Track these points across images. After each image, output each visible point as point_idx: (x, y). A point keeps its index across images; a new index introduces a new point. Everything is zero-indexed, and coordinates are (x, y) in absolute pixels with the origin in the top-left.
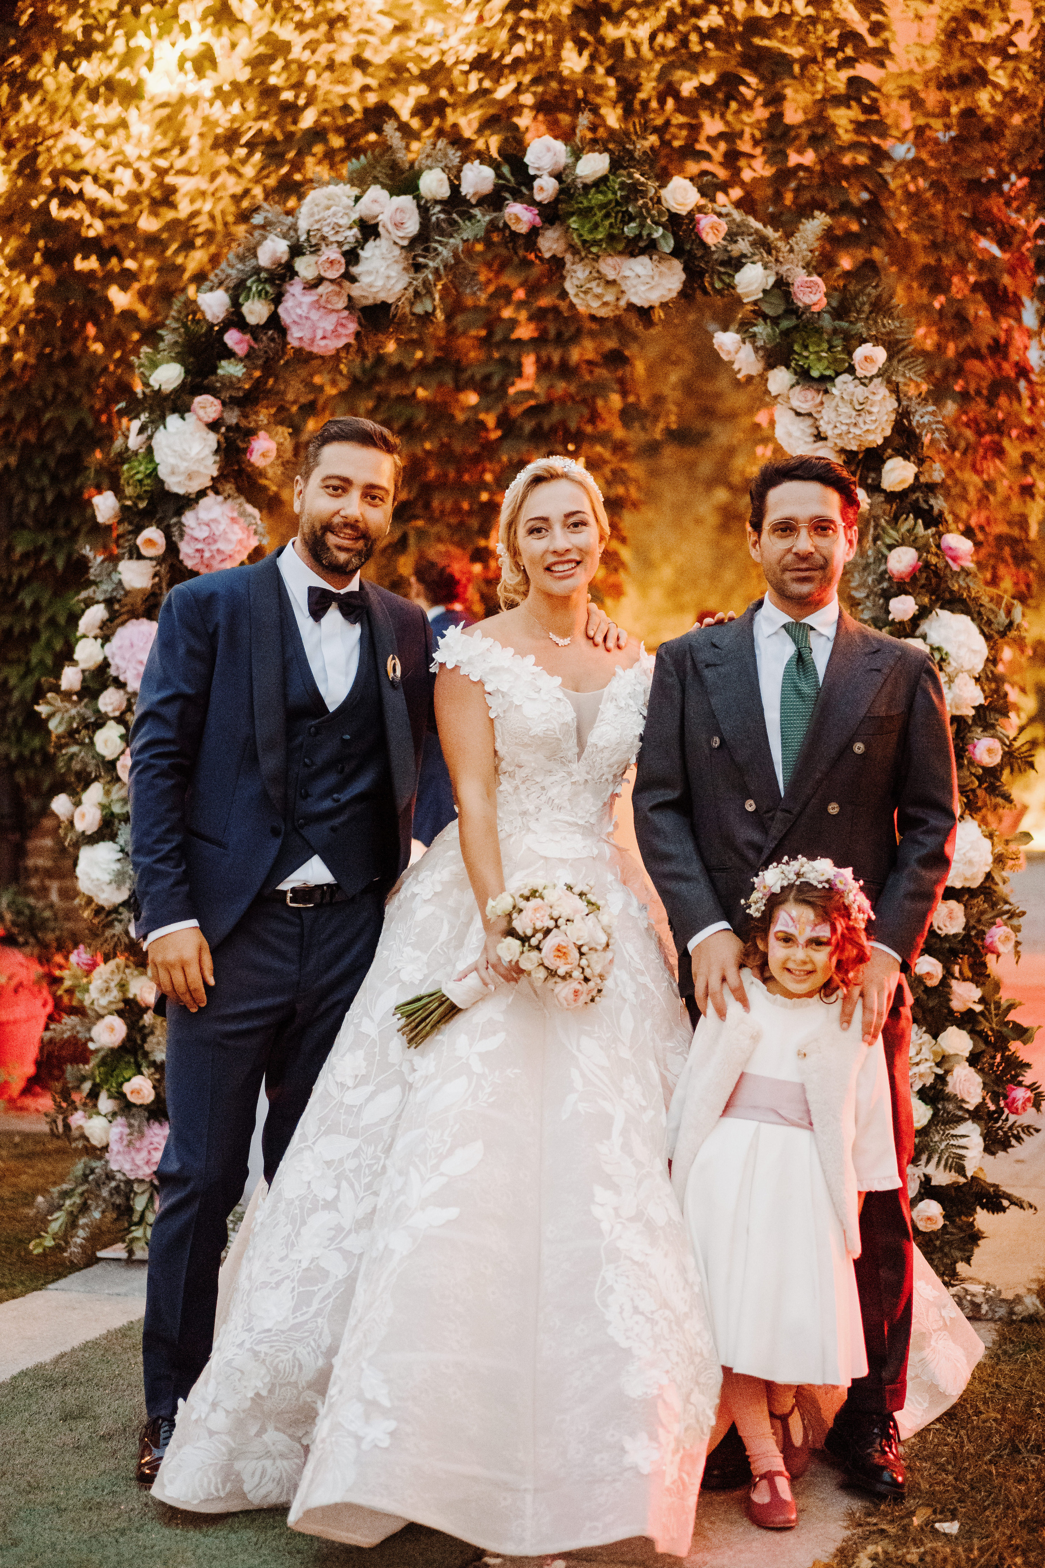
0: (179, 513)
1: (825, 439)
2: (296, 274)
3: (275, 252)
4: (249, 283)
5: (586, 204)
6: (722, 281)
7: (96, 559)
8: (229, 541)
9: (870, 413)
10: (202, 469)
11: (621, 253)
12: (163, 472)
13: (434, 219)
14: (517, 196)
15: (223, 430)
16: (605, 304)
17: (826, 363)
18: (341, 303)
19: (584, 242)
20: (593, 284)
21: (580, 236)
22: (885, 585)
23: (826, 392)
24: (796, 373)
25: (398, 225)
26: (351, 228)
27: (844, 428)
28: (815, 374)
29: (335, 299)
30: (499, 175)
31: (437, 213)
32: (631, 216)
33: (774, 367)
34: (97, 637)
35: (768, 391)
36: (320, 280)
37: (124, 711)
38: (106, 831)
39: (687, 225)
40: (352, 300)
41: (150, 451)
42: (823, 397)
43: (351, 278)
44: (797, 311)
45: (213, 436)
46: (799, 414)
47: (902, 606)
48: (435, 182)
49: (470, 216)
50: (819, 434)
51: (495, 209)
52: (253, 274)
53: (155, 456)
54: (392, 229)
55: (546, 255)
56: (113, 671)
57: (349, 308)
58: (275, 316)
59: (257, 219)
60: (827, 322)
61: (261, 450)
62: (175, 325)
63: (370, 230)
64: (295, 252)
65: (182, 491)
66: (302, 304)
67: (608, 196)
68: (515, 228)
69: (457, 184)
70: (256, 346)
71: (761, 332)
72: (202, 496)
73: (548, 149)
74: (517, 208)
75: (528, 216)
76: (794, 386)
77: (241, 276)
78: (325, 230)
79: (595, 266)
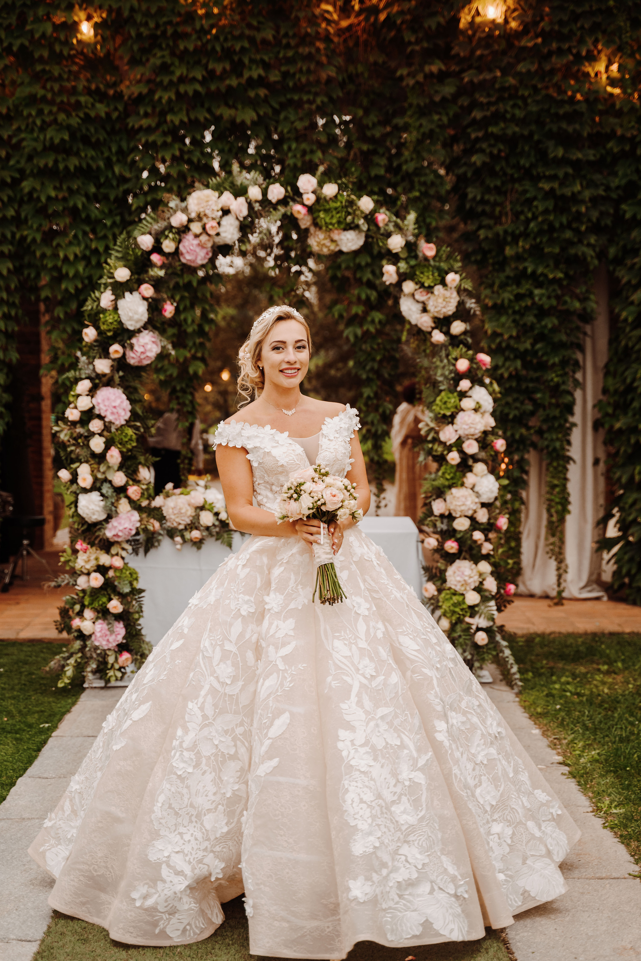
0: (130, 338)
1: (427, 312)
2: (189, 230)
3: (181, 220)
4: (166, 233)
5: (328, 207)
6: (382, 242)
7: (83, 358)
8: (151, 351)
10: (142, 319)
11: (342, 229)
12: (124, 319)
13: (256, 209)
14: (294, 201)
15: (151, 300)
16: (330, 250)
17: (431, 280)
18: (210, 245)
19: (326, 223)
20: (325, 242)
21: (325, 220)
22: (453, 375)
23: (433, 292)
24: (416, 283)
25: (241, 211)
26: (218, 211)
27: (439, 309)
28: (426, 285)
29: (207, 243)
30: (287, 191)
31: (257, 207)
32: (349, 214)
33: (405, 280)
34: (87, 395)
35: (402, 290)
36: (201, 234)
37: (103, 431)
38: (96, 487)
39: (370, 218)
40: (214, 243)
41: (116, 309)
42: (429, 295)
43: (218, 234)
44: (416, 257)
45: (146, 303)
46: (418, 302)
47: (465, 384)
48: (255, 193)
49: (275, 209)
50: (425, 310)
51: (286, 206)
52: (166, 229)
53: (120, 312)
54: (238, 213)
55: (303, 227)
56: (97, 412)
57: (212, 247)
58: (177, 249)
59: (172, 204)
60: (432, 263)
61: (169, 310)
62: (120, 249)
63: (226, 212)
64: (190, 220)
65: (131, 328)
66: (192, 245)
67: (339, 204)
68: (296, 215)
69: (265, 193)
70: (166, 262)
71: (403, 265)
72: (139, 331)
73: (309, 181)
74: (299, 207)
75: (304, 210)
76: (416, 290)
77: (160, 229)
78: (207, 212)
79: (328, 234)
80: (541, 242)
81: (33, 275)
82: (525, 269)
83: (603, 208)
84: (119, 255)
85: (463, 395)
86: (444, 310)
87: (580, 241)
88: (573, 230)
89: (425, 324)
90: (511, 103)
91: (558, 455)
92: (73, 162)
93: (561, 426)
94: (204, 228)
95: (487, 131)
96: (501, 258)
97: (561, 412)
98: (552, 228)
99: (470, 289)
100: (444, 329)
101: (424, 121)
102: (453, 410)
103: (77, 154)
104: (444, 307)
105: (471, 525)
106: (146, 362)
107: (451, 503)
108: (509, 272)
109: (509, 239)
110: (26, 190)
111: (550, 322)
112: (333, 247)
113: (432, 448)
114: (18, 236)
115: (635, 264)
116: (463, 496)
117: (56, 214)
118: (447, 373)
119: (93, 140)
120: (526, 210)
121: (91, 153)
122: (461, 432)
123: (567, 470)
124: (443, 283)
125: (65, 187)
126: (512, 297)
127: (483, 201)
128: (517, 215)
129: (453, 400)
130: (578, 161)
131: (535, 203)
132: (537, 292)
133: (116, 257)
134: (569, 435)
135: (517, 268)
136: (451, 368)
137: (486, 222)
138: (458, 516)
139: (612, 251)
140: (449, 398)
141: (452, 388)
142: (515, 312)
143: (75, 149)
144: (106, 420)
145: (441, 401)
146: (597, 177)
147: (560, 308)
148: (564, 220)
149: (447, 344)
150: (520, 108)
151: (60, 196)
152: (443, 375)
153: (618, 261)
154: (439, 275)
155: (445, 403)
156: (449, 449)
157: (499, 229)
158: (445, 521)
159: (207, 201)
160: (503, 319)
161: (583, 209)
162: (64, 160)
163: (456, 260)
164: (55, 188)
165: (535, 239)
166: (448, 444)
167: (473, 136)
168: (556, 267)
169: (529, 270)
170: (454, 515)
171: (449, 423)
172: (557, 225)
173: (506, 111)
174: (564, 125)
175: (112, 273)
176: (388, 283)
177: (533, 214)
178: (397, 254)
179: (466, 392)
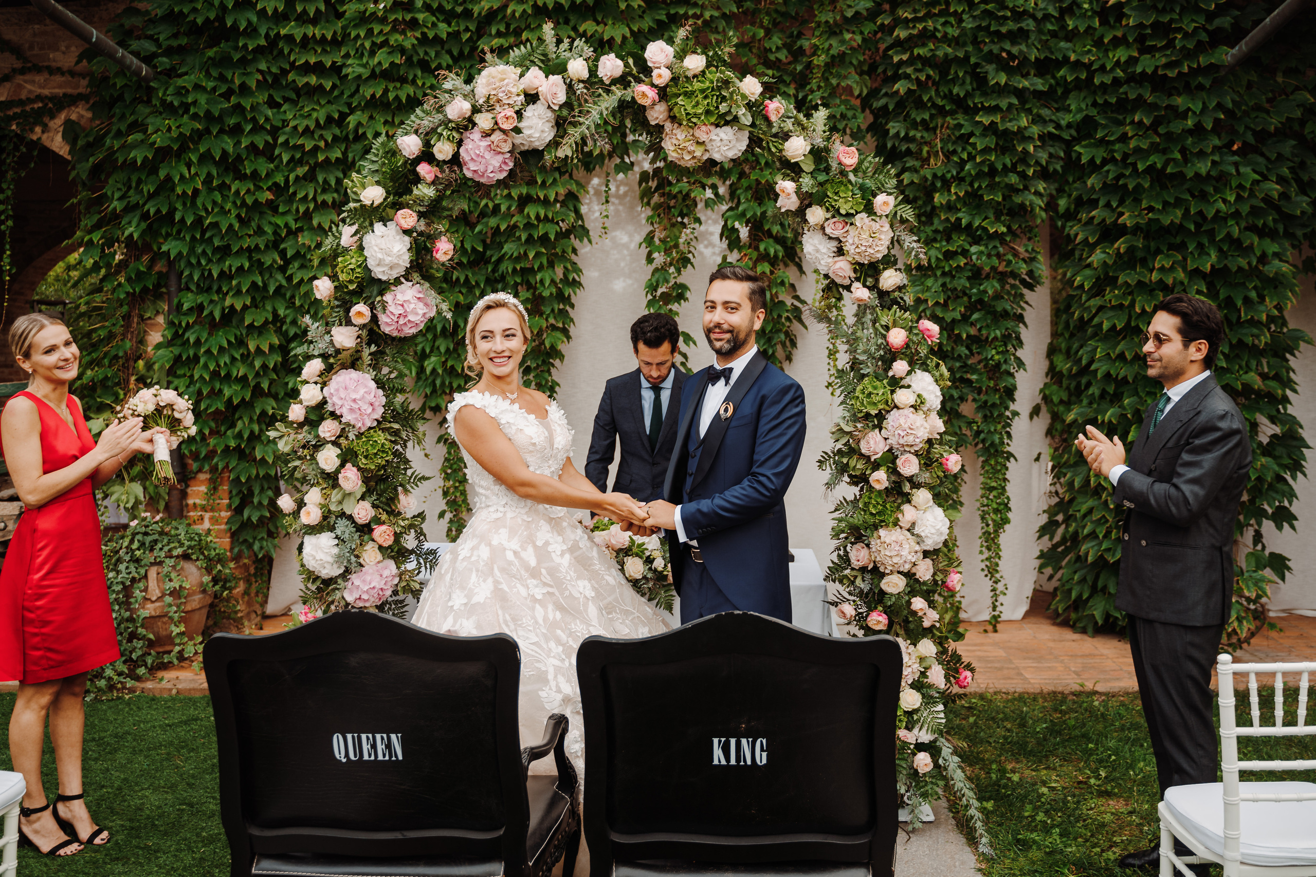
0: (381, 294)
1: (843, 255)
2: (474, 124)
3: (462, 109)
4: (439, 130)
5: (690, 89)
6: (775, 147)
7: (314, 328)
8: (417, 314)
9: (880, 239)
10: (401, 262)
11: (712, 124)
12: (371, 263)
13: (578, 92)
14: (639, 81)
15: (415, 234)
16: (694, 158)
17: (850, 204)
18: (507, 147)
19: (687, 115)
20: (687, 144)
21: (686, 110)
22: (882, 352)
23: (853, 224)
24: (828, 210)
25: (555, 95)
26: (518, 95)
27: (863, 249)
28: (843, 212)
29: (503, 145)
30: (626, 65)
31: (580, 88)
32: (724, 99)
33: (810, 205)
34: (316, 383)
35: (806, 221)
36: (493, 130)
37: (339, 437)
38: (325, 525)
39: (755, 108)
40: (515, 146)
41: (361, 248)
42: (849, 227)
43: (517, 130)
44: (827, 170)
45: (407, 239)
46: (830, 238)
47: (900, 367)
48: (578, 68)
49: (608, 92)
50: (840, 252)
52: (440, 124)
53: (366, 253)
54: (549, 98)
55: (653, 123)
56: (329, 407)
57: (511, 152)
58: (457, 155)
59: (447, 85)
60: (851, 176)
61: (444, 249)
62: (375, 159)
63: (532, 98)
64: (476, 110)
65: (384, 278)
66: (478, 147)
67: (707, 84)
68: (641, 101)
69: (593, 68)
70: (439, 175)
71: (807, 182)
72: (397, 282)
73: (662, 50)
74: (644, 88)
75: (652, 94)
76: (827, 219)
77: (431, 125)
78: (501, 95)
79: (691, 131)
80: (980, 187)
82: (959, 220)
83: (1052, 150)
85: (897, 383)
86: (871, 251)
87: (1026, 188)
88: (1018, 173)
89: (842, 274)
90: (942, 20)
91: (997, 451)
93: (1001, 415)
94: (496, 122)
95: (912, 53)
96: (929, 209)
97: (1000, 398)
98: (993, 172)
99: (911, 219)
100: (870, 282)
101: (834, 42)
102: (881, 406)
104: (871, 247)
105: (907, 587)
106: (410, 331)
107: (880, 552)
108: (937, 224)
109: (939, 185)
110: (351, 126)
111: (991, 287)
112: (699, 153)
113: (847, 465)
115: (1093, 218)
116: (896, 541)
118: (874, 349)
120: (959, 150)
122: (893, 441)
123: (1007, 469)
124: (869, 210)
126: (940, 256)
127: (907, 139)
128: (948, 155)
129: (881, 392)
130: (1025, 89)
131: (971, 140)
132: (974, 249)
133: (368, 170)
134: (1009, 425)
135: (947, 220)
136: (880, 341)
137: (910, 163)
138: (887, 571)
139: (1062, 203)
140: (875, 388)
141: (880, 372)
142: (944, 274)
144: (343, 420)
145: (862, 392)
146: (1045, 112)
147: (1001, 269)
148: (1008, 162)
149: (874, 304)
150: (952, 26)
152: (867, 352)
153: (1069, 216)
154: (863, 198)
155: (869, 395)
156: (875, 467)
157: (927, 173)
158: (868, 577)
159: (503, 80)
160: (930, 282)
161: (1031, 149)
163: (887, 176)
164: (386, 123)
165: (971, 184)
166: (873, 458)
167: (896, 59)
168: (998, 219)
169: (964, 222)
170: (882, 569)
171: (874, 427)
172: (1000, 167)
173: (935, 29)
174: (1007, 46)
175: (355, 193)
176: (783, 210)
177: (969, 154)
178: (797, 163)
179: (902, 379)
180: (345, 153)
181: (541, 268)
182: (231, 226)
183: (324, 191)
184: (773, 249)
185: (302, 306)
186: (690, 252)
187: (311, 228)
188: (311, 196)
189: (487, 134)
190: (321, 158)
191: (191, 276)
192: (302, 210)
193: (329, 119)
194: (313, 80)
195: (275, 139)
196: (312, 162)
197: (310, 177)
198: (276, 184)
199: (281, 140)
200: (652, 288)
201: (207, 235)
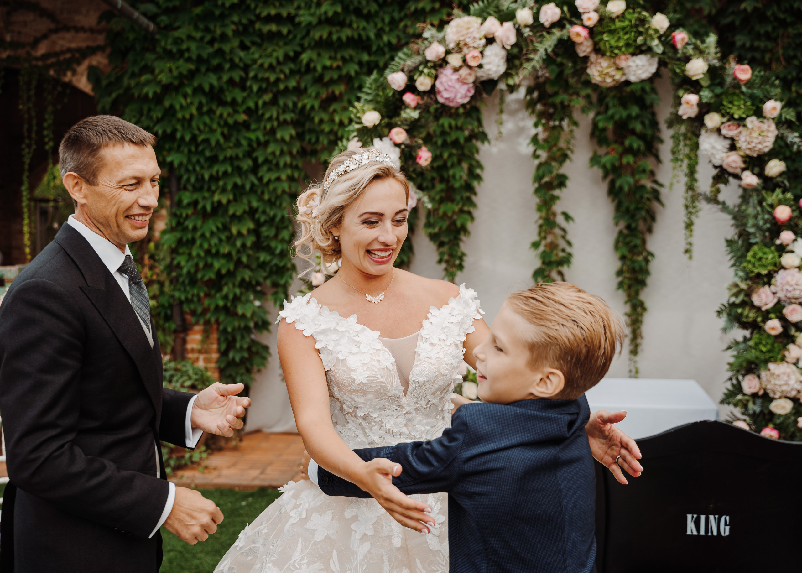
1: (735, 150)
2: (447, 63)
3: (438, 52)
4: (421, 68)
5: (613, 27)
6: (679, 68)
9: (767, 137)
11: (630, 53)
13: (526, 35)
14: (572, 24)
15: (403, 147)
16: (614, 80)
17: (742, 111)
18: (471, 79)
19: (611, 47)
20: (609, 70)
21: (610, 44)
22: (768, 225)
23: (745, 126)
24: (723, 116)
25: (508, 38)
26: (480, 39)
27: (753, 145)
28: (736, 116)
29: (468, 77)
30: (563, 12)
31: (527, 32)
32: (640, 34)
33: (707, 112)
35: (702, 125)
36: (461, 67)
39: (666, 38)
40: (477, 78)
42: (741, 128)
43: (480, 66)
44: (721, 84)
45: (398, 151)
46: (725, 138)
47: (786, 236)
48: (524, 16)
49: (549, 33)
50: (733, 147)
51: (561, 30)
52: (420, 64)
54: (504, 40)
55: (581, 55)
57: (474, 82)
58: (433, 86)
59: (426, 34)
60: (744, 89)
61: (425, 157)
62: (369, 91)
63: (490, 40)
64: (448, 52)
66: (451, 80)
67: (627, 23)
68: (576, 39)
69: (536, 16)
70: (421, 102)
71: (706, 94)
74: (578, 29)
75: (584, 33)
76: (723, 123)
77: (414, 65)
78: (468, 40)
79: (612, 60)
81: (313, 140)
84: (369, 98)
85: (782, 249)
86: (760, 146)
89: (734, 165)
92: (346, 33)
94: (464, 61)
99: (794, 120)
100: (756, 170)
102: (770, 268)
103: (350, 26)
104: (759, 143)
105: (794, 408)
107: (769, 381)
110: (305, 61)
112: (618, 76)
113: (741, 314)
114: (300, 105)
116: (784, 374)
117: (332, 82)
118: (761, 223)
119: (365, 11)
121: (363, 24)
122: (781, 295)
124: (759, 113)
125: (339, 56)
129: (770, 256)
133: (366, 100)
136: (767, 216)
138: (777, 396)
140: (765, 253)
141: (768, 240)
143: (348, 21)
145: (754, 256)
149: (760, 188)
151: (335, 65)
152: (756, 226)
154: (753, 105)
155: (760, 259)
156: (766, 316)
158: (759, 401)
159: (468, 28)
162: (337, 31)
163: (773, 85)
166: (764, 309)
170: (771, 395)
171: (764, 284)
175: (359, 118)
176: (685, 117)
178: (697, 81)
179: (787, 245)
180: (298, 83)
181: (453, 165)
182: (218, 142)
183: (284, 112)
184: (636, 144)
185: (269, 200)
186: (569, 149)
187: (276, 141)
188: (275, 115)
189: (456, 70)
190: (282, 86)
191: (188, 179)
192: (269, 126)
193: (287, 57)
194: (274, 27)
195: (247, 74)
196: (275, 90)
197: (274, 102)
198: (249, 109)
199: (251, 74)
200: (538, 178)
201: (201, 148)
